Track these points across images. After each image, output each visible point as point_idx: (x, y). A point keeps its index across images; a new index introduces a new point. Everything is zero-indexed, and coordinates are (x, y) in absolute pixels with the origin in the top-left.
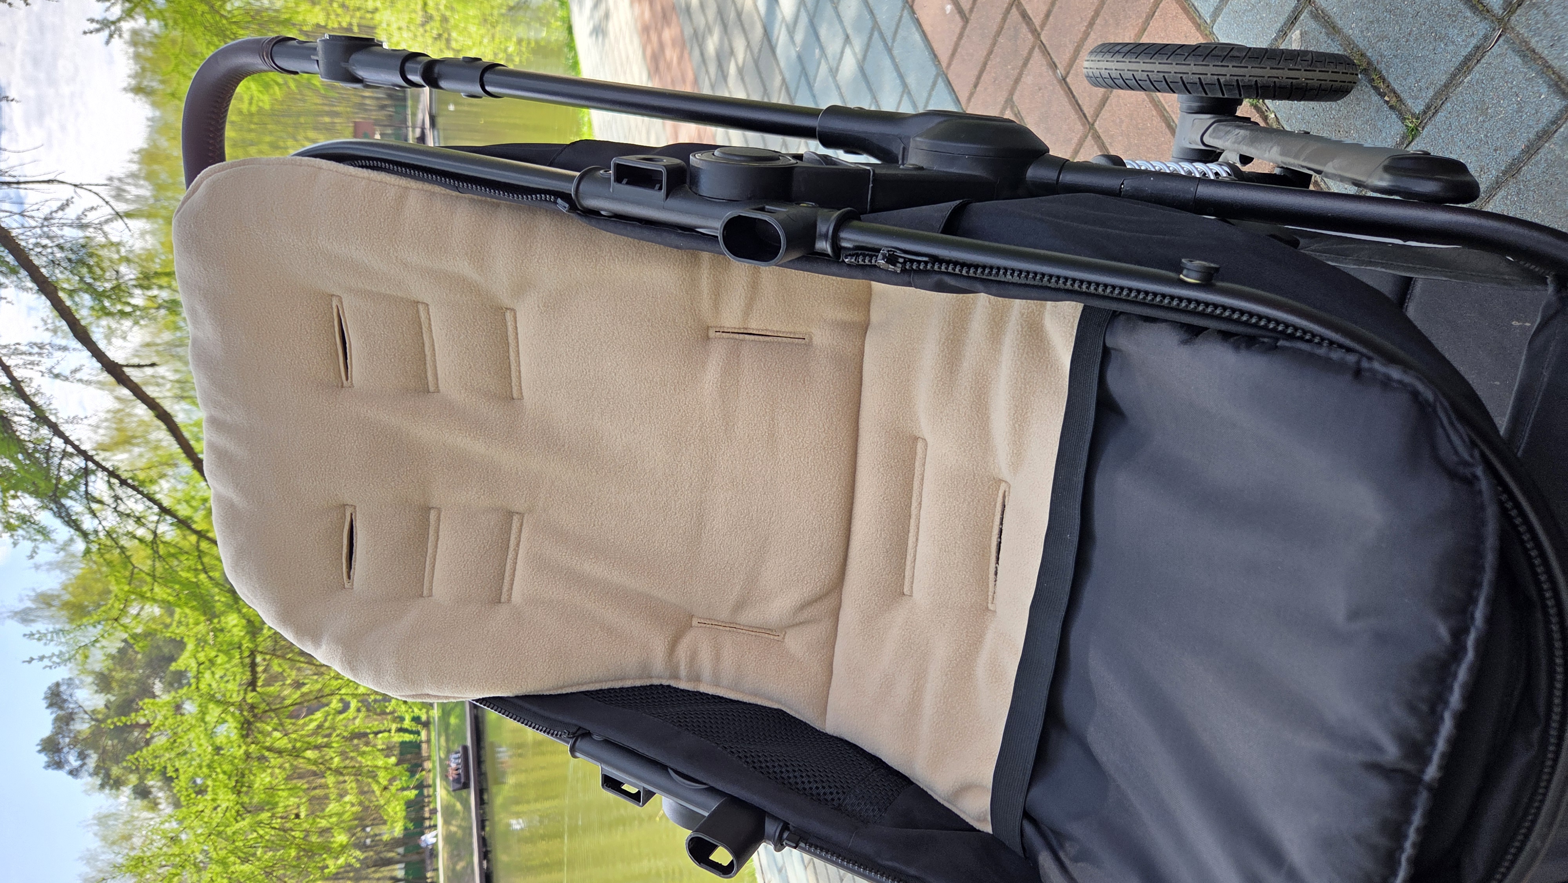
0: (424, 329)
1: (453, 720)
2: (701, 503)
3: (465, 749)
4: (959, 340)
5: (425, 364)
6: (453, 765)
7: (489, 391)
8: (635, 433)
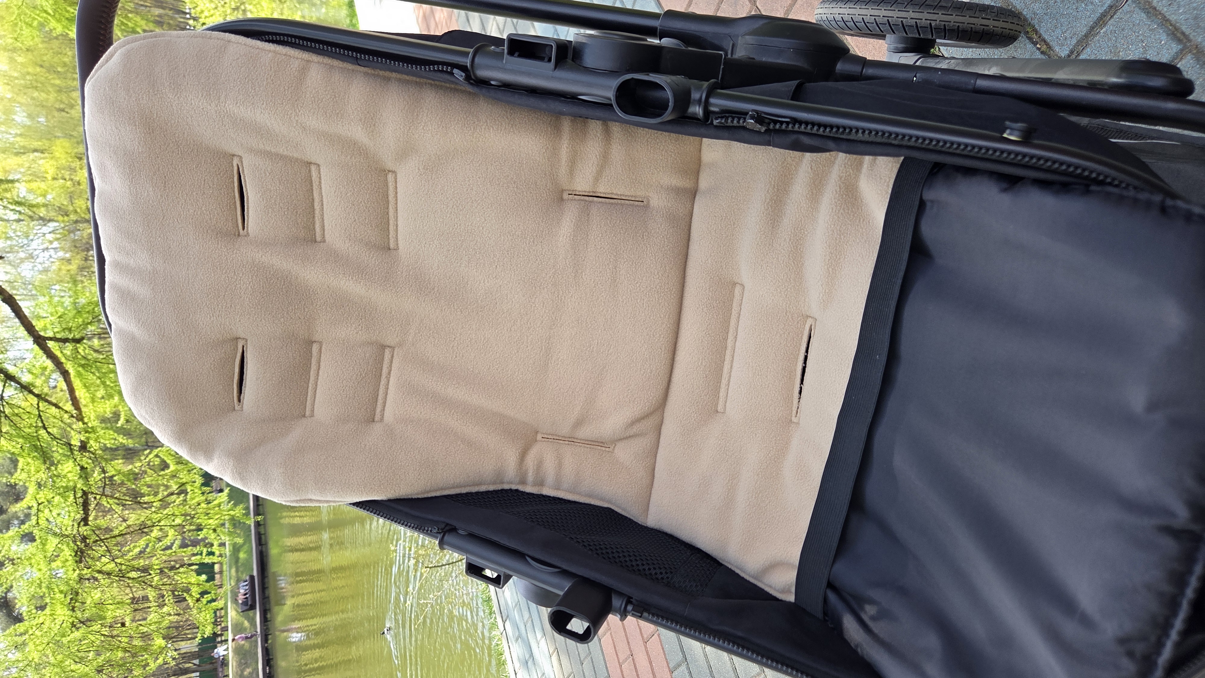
0: (315, 187)
1: (242, 555)
2: (550, 338)
3: (252, 577)
4: (780, 201)
5: (314, 217)
6: (242, 591)
7: (370, 242)
8: (497, 279)
